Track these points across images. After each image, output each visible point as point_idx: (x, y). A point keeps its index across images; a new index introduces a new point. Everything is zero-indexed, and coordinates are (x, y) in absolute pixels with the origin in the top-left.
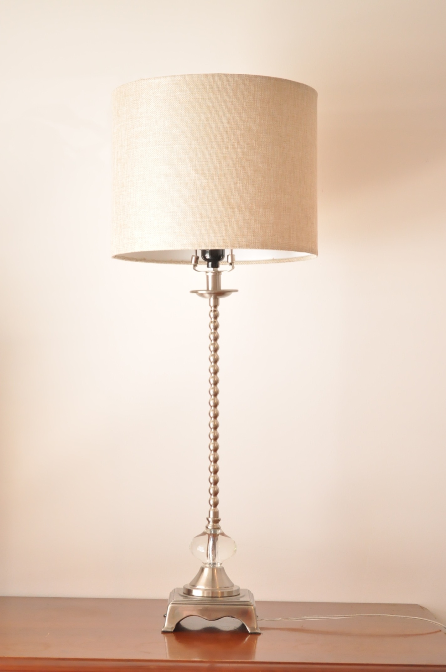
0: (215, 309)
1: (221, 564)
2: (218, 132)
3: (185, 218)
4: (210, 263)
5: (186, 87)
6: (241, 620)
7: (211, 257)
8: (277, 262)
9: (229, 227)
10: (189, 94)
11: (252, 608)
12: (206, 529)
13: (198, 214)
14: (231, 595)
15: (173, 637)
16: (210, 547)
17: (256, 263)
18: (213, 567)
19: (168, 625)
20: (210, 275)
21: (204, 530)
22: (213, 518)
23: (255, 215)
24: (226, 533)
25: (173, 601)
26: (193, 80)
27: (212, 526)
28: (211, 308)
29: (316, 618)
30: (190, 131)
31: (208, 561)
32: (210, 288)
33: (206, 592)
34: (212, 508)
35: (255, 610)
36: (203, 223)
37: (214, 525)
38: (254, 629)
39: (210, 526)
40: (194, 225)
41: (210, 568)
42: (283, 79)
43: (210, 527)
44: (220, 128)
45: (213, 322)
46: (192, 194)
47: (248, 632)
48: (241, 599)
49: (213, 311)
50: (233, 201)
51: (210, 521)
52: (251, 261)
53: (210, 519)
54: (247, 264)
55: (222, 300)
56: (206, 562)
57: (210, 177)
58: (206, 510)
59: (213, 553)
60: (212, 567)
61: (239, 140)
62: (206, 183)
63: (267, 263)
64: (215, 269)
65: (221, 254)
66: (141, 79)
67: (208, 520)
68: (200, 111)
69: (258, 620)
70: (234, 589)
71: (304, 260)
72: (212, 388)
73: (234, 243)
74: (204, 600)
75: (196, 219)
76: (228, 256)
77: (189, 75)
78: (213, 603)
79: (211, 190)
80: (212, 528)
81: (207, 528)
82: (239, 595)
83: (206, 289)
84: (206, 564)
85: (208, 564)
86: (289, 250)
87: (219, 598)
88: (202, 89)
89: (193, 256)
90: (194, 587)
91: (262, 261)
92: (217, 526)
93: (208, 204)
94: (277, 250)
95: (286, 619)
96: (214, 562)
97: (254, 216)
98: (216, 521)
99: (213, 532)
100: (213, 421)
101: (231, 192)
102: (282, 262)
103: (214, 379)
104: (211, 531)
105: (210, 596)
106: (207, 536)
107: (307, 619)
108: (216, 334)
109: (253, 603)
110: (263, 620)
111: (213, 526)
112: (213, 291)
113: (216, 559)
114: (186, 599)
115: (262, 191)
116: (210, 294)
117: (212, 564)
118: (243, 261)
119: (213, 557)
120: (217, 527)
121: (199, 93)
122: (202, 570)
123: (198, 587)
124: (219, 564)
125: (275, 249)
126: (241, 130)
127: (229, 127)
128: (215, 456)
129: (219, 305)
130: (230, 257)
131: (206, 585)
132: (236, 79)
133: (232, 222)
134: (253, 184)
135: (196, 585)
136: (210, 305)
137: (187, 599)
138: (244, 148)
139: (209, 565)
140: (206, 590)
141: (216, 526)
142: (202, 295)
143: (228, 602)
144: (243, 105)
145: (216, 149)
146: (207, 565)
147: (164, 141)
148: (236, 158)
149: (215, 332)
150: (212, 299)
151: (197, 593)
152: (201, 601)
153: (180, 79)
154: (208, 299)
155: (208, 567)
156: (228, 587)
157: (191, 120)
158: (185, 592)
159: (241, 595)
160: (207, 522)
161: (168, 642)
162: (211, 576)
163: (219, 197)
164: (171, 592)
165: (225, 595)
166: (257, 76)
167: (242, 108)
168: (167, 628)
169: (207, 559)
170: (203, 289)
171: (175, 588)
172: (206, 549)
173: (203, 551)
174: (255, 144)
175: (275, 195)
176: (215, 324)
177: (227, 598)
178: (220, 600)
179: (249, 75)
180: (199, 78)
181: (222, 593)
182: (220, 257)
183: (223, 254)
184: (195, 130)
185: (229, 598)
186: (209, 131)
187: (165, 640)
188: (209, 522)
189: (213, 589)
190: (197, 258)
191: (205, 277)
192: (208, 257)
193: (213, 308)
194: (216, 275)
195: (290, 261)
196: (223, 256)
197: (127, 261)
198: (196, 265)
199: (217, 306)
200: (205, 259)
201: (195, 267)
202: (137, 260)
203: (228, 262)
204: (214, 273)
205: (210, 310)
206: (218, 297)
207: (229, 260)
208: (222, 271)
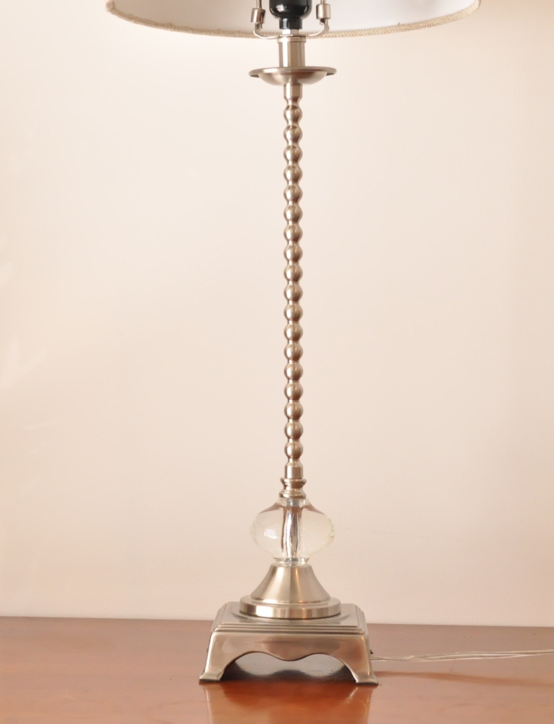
0: (294, 105)
1: (307, 560)
4: (285, 20)
6: (342, 660)
7: (287, 8)
8: (406, 30)
11: (363, 638)
12: (280, 498)
14: (324, 615)
15: (220, 692)
16: (286, 530)
17: (369, 34)
18: (293, 565)
19: (211, 669)
20: (285, 41)
21: (276, 499)
22: (293, 479)
24: (314, 505)
25: (219, 626)
27: (291, 494)
28: (288, 102)
29: (475, 656)
31: (284, 555)
32: (286, 64)
33: (279, 610)
34: (291, 460)
35: (367, 641)
37: (294, 490)
38: (365, 676)
39: (289, 492)
41: (287, 567)
43: (286, 495)
45: (291, 127)
47: (354, 681)
48: (343, 623)
49: (290, 108)
51: (286, 484)
52: (359, 31)
53: (286, 481)
54: (353, 35)
55: (307, 88)
56: (279, 557)
58: (280, 465)
59: (292, 541)
60: (290, 565)
63: (388, 32)
64: (295, 31)
65: (305, 4)
67: (283, 482)
69: (372, 660)
70: (330, 604)
71: (455, 20)
72: (290, 247)
74: (276, 624)
76: (317, 7)
78: (291, 629)
80: (291, 497)
81: (282, 496)
82: (338, 614)
83: (278, 66)
84: (279, 560)
85: (284, 559)
87: (304, 621)
89: (254, 9)
90: (259, 601)
91: (378, 28)
92: (300, 493)
95: (423, 657)
96: (294, 557)
98: (298, 484)
99: (291, 504)
100: (291, 306)
102: (414, 29)
103: (294, 231)
104: (289, 503)
105: (287, 616)
106: (281, 511)
107: (459, 657)
108: (297, 149)
109: (364, 630)
110: (382, 659)
111: (293, 492)
112: (290, 69)
113: (299, 552)
114: (243, 622)
116: (285, 74)
117: (291, 559)
118: (345, 32)
119: (292, 548)
120: (300, 495)
122: (273, 571)
123: (265, 601)
124: (303, 560)
128: (296, 369)
129: (301, 97)
130: (321, 8)
131: (281, 597)
135: (262, 598)
136: (285, 98)
137: (247, 622)
139: (285, 563)
140: (279, 606)
141: (297, 493)
142: (269, 77)
143: (320, 628)
146: (282, 562)
149: (295, 145)
150: (289, 86)
151: (264, 612)
152: (271, 625)
154: (282, 88)
155: (283, 566)
156: (319, 601)
158: (243, 610)
159: (342, 616)
160: (282, 486)
161: (212, 701)
162: (289, 583)
164: (220, 610)
165: (314, 615)
168: (209, 674)
169: (283, 551)
170: (272, 66)
171: (227, 602)
172: (281, 534)
173: (275, 537)
176: (294, 132)
177: (316, 620)
178: (305, 624)
181: (309, 612)
182: (303, 8)
183: (309, 4)
185: (322, 620)
187: (206, 695)
188: (285, 486)
189: (291, 604)
190: (262, 14)
191: (277, 45)
192: (281, 8)
193: (290, 103)
194: (297, 42)
195: (430, 26)
196: (309, 7)
197: (138, 23)
198: (260, 25)
199: (299, 99)
200: (276, 13)
201: (258, 28)
202: (156, 25)
203: (317, 17)
204: (292, 39)
205: (285, 106)
206: (299, 81)
207: (321, 15)
208: (307, 35)
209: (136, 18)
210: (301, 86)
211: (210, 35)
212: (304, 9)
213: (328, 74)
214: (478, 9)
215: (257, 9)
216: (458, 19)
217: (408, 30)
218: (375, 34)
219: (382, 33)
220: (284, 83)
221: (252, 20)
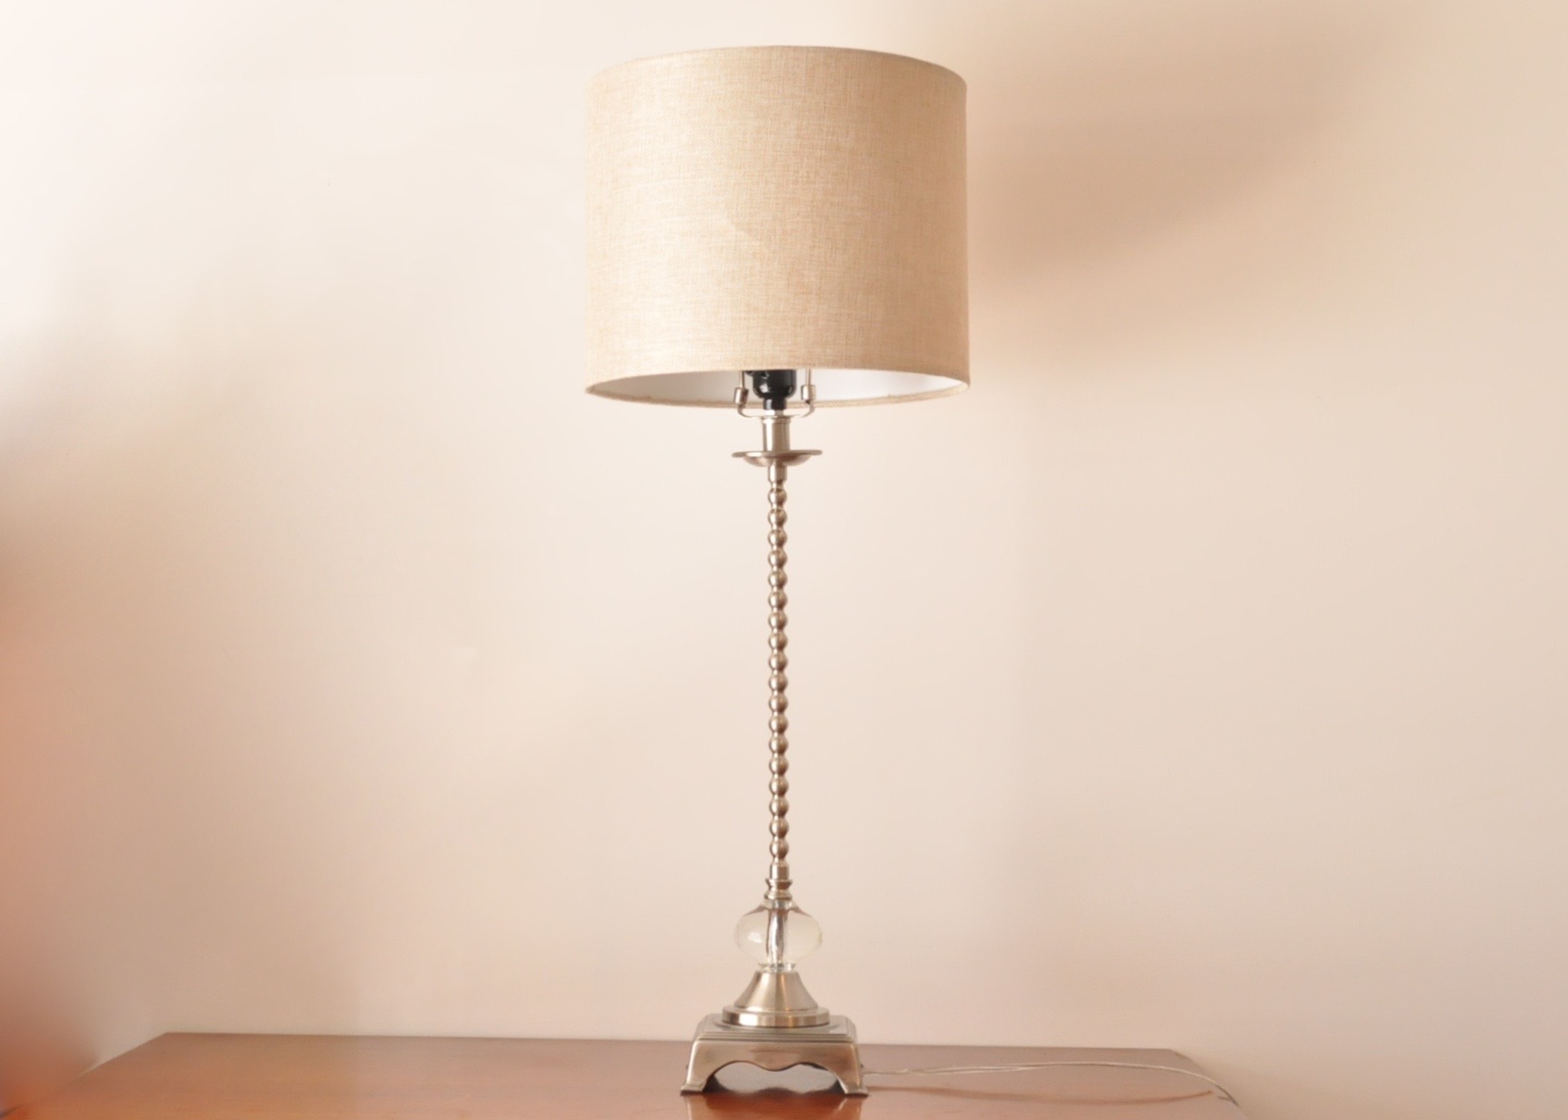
0: (779, 488)
1: (793, 965)
2: (778, 153)
4: (769, 402)
5: (720, 72)
6: (834, 1073)
7: (770, 388)
10: (725, 83)
11: (853, 1048)
12: (765, 900)
14: (811, 1023)
15: (702, 1102)
16: (772, 933)
17: (858, 405)
18: (779, 970)
19: (693, 1079)
20: (770, 423)
21: (761, 901)
22: (778, 879)
24: (802, 907)
25: (701, 1037)
27: (776, 895)
28: (772, 484)
30: (726, 152)
31: (769, 960)
32: (770, 447)
33: (764, 1018)
34: (776, 859)
35: (857, 1052)
37: (779, 891)
38: (854, 1086)
39: (773, 893)
41: (772, 973)
43: (772, 896)
44: (782, 145)
45: (775, 510)
46: (730, 268)
47: (844, 1092)
48: (832, 1032)
49: (775, 490)
50: (806, 280)
51: (771, 884)
52: (847, 401)
53: (771, 881)
54: (842, 406)
55: (791, 470)
56: (764, 962)
57: (763, 237)
58: (765, 864)
59: (778, 944)
60: (775, 971)
61: (818, 168)
62: (756, 248)
63: (878, 403)
64: (779, 411)
66: (637, 59)
67: (768, 882)
68: (746, 115)
69: (863, 1072)
70: (819, 1012)
71: (946, 396)
74: (762, 1032)
76: (802, 387)
78: (777, 1037)
79: (766, 261)
80: (776, 898)
81: (766, 897)
82: (827, 1023)
83: (762, 449)
84: (764, 965)
85: (770, 965)
86: (912, 372)
87: (790, 1029)
88: (749, 74)
89: (737, 388)
90: (743, 1009)
91: (868, 399)
92: (786, 894)
94: (890, 370)
95: (917, 1071)
96: (780, 962)
98: (784, 884)
99: (777, 905)
101: (804, 263)
102: (905, 401)
104: (774, 904)
105: (774, 1024)
106: (766, 913)
107: (957, 1071)
108: (782, 533)
109: (853, 1038)
110: (875, 1072)
111: (778, 893)
112: (774, 452)
113: (785, 956)
114: (726, 1030)
115: (861, 261)
116: (770, 457)
117: (776, 965)
118: (832, 402)
119: (777, 951)
120: (786, 896)
121: (743, 81)
122: (758, 977)
123: (749, 1009)
124: (789, 965)
125: (886, 370)
126: (821, 149)
127: (798, 143)
128: (781, 762)
129: (786, 479)
130: (806, 390)
131: (766, 1005)
134: (844, 249)
135: (746, 1005)
136: (769, 480)
137: (729, 1030)
138: (828, 182)
139: (770, 968)
140: (764, 1014)
141: (783, 894)
142: (754, 460)
143: (807, 1036)
144: (824, 103)
145: (775, 183)
146: (767, 968)
147: (680, 171)
148: (813, 201)
149: (779, 529)
150: (773, 468)
151: (749, 1020)
152: (756, 1034)
154: (766, 469)
155: (768, 972)
156: (806, 1009)
157: (728, 131)
158: (726, 1019)
159: (831, 1024)
160: (767, 886)
161: (694, 1112)
162: (775, 988)
163: (782, 272)
164: (699, 1022)
165: (802, 1023)
167: (823, 108)
168: (691, 1084)
169: (768, 955)
170: (756, 449)
171: (710, 1013)
172: (766, 937)
173: (760, 941)
174: (849, 174)
175: (886, 270)
176: (778, 515)
177: (805, 1028)
178: (791, 1032)
181: (796, 1019)
182: (787, 387)
183: (793, 384)
184: (737, 149)
185: (808, 1028)
186: (763, 152)
187: (687, 1107)
188: (770, 887)
189: (777, 1012)
190: (745, 393)
191: (761, 426)
192: (765, 389)
193: (774, 485)
194: (781, 423)
195: (921, 399)
196: (794, 387)
197: (616, 400)
198: (743, 403)
199: (783, 481)
200: (759, 393)
201: (741, 406)
202: (634, 399)
203: (802, 398)
204: (777, 420)
205: (769, 489)
206: (784, 464)
207: (806, 396)
208: (792, 416)
210: (785, 468)
212: (790, 391)
213: (813, 455)
215: (740, 388)
216: (950, 395)
217: (899, 402)
218: (865, 405)
219: (872, 404)
220: (768, 466)
221: (734, 399)
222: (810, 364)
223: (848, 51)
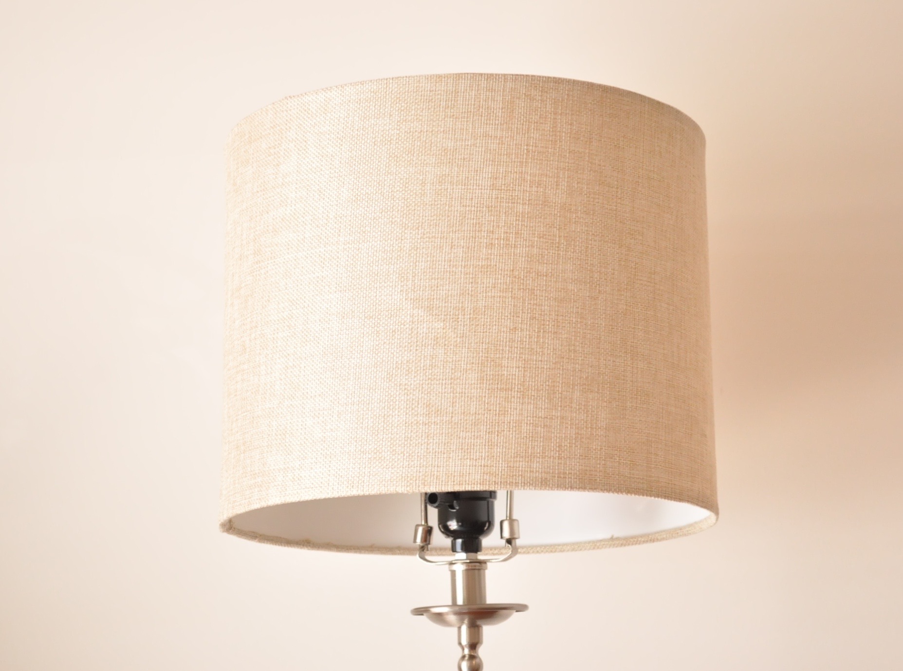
0: (472, 654)
2: (467, 209)
3: (388, 416)
4: (459, 541)
5: (391, 107)
7: (462, 526)
8: (622, 545)
9: (498, 435)
10: (398, 122)
13: (419, 406)
17: (573, 550)
20: (460, 569)
23: (561, 406)
26: (407, 89)
28: (463, 649)
30: (399, 208)
32: (460, 601)
36: (433, 426)
40: (412, 431)
42: (624, 91)
44: (472, 199)
46: (405, 358)
49: (467, 658)
50: (505, 373)
52: (559, 545)
54: (551, 551)
55: (489, 631)
57: (448, 316)
61: (520, 227)
62: (439, 331)
63: (598, 548)
64: (472, 556)
65: (486, 519)
66: (286, 98)
68: (425, 160)
71: (685, 535)
73: (511, 474)
75: (416, 418)
76: (502, 523)
77: (398, 78)
79: (452, 347)
83: (450, 603)
86: (647, 496)
88: (429, 109)
89: (418, 526)
91: (585, 543)
93: (444, 382)
94: (618, 492)
97: (559, 408)
101: (503, 350)
102: (632, 544)
112: (465, 607)
115: (578, 348)
116: (460, 614)
118: (541, 546)
121: (421, 118)
125: (613, 492)
126: (523, 204)
127: (494, 196)
129: (482, 643)
130: (506, 525)
132: (509, 85)
133: (504, 423)
134: (555, 333)
136: (460, 644)
138: (533, 246)
142: (439, 618)
144: (527, 145)
145: (463, 247)
147: (339, 235)
148: (513, 270)
150: (464, 628)
153: (375, 87)
154: (455, 630)
157: (402, 182)
163: (473, 363)
166: (559, 79)
167: (525, 151)
170: (442, 604)
174: (560, 237)
175: (610, 360)
179: (540, 77)
180: (421, 85)
182: (483, 524)
183: (490, 520)
184: (413, 205)
186: (447, 208)
190: (428, 531)
191: (449, 574)
192: (453, 525)
193: (467, 651)
194: (474, 569)
195: (653, 541)
196: (491, 523)
197: (264, 543)
198: (426, 546)
199: (478, 646)
200: (446, 531)
201: (423, 550)
202: (288, 542)
203: (502, 537)
204: (469, 566)
205: (460, 655)
206: (479, 622)
207: (506, 534)
208: (489, 560)
209: (261, 535)
210: (480, 628)
211: (360, 552)
212: (485, 526)
213: (517, 611)
214: (715, 524)
215: (422, 525)
216: (690, 534)
217: (625, 546)
218: (581, 550)
219: (589, 549)
220: (458, 626)
221: (415, 541)
222: (511, 484)
223: (558, 81)
